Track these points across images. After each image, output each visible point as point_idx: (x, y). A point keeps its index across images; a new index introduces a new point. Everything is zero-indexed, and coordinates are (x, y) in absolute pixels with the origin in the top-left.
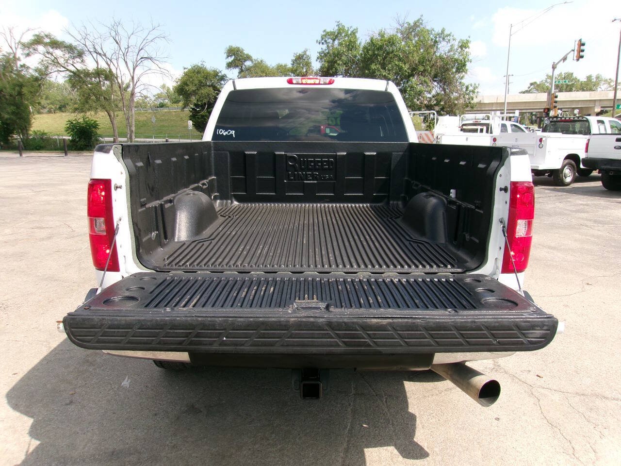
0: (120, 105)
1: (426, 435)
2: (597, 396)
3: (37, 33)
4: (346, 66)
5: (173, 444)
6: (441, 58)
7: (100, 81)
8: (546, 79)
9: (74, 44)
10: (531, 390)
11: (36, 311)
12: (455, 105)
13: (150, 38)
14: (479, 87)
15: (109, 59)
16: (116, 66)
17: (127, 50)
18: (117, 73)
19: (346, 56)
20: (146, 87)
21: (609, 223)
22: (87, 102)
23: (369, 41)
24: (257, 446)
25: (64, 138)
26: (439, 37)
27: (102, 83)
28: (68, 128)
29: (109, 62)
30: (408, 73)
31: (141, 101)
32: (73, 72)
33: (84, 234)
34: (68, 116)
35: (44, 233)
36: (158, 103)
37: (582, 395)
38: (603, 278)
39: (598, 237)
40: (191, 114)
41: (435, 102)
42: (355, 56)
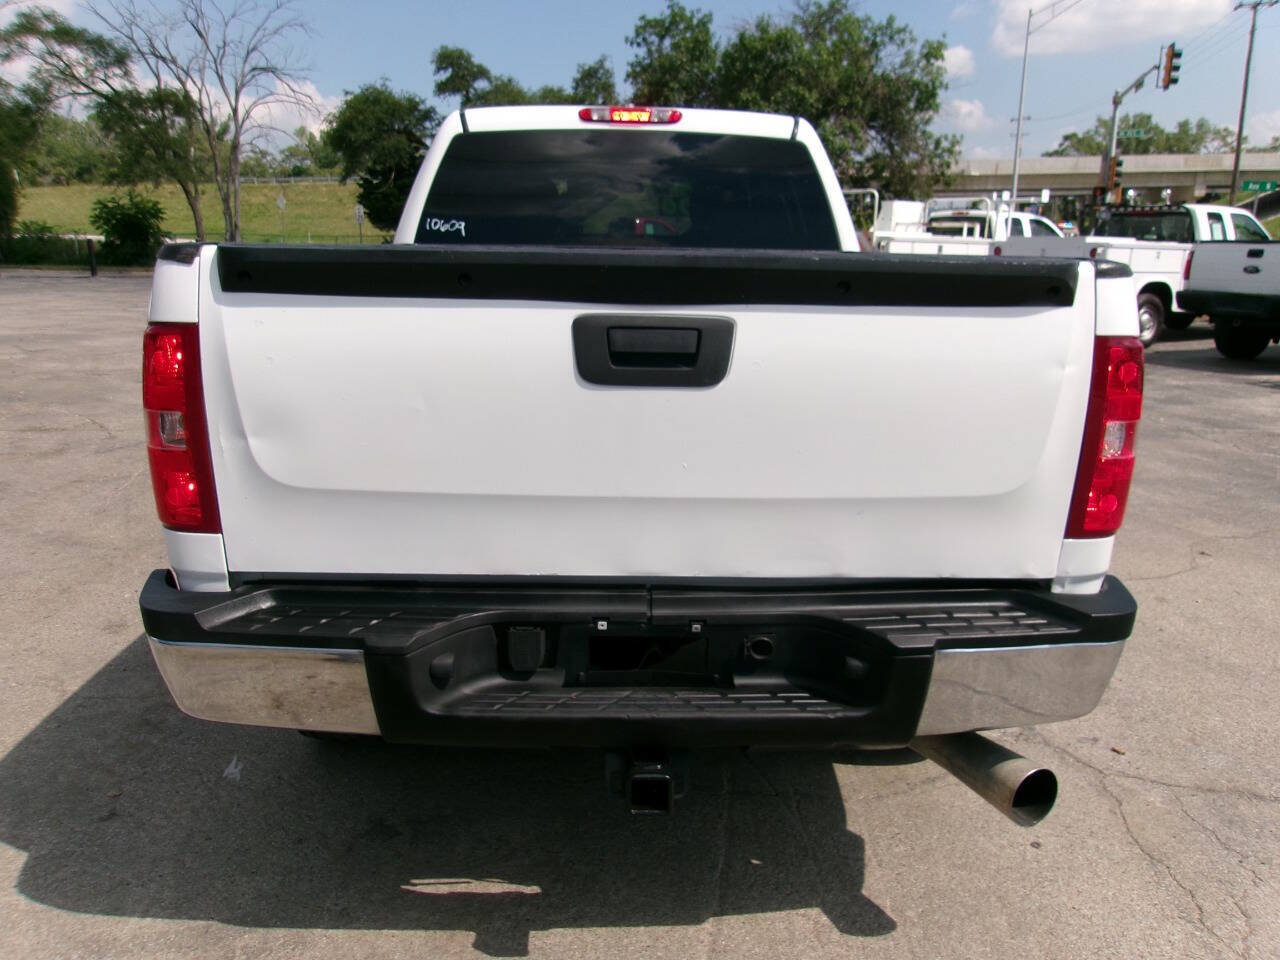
0: (210, 169)
1: (888, 882)
2: (1240, 793)
3: (25, 10)
4: (687, 94)
5: (338, 908)
6: (885, 78)
7: (164, 117)
8: (1097, 127)
9: (108, 34)
10: (1101, 782)
11: (32, 612)
12: (913, 178)
13: (271, 25)
14: (964, 142)
15: (183, 70)
16: (200, 86)
17: (221, 51)
18: (200, 99)
19: (688, 72)
20: (265, 131)
21: (1234, 426)
22: (138, 162)
23: (735, 39)
24: (525, 910)
25: (89, 237)
26: (883, 34)
27: (168, 122)
28: (97, 216)
29: (183, 77)
30: (817, 109)
31: (252, 162)
32: (105, 97)
33: (136, 445)
34: (96, 191)
35: (48, 442)
36: (289, 166)
37: (1209, 790)
38: (1231, 540)
39: (1216, 455)
40: (361, 190)
41: (871, 172)
42: (707, 73)
